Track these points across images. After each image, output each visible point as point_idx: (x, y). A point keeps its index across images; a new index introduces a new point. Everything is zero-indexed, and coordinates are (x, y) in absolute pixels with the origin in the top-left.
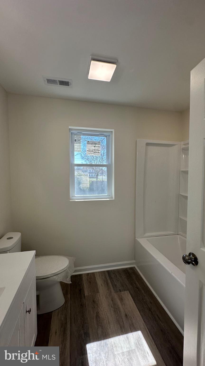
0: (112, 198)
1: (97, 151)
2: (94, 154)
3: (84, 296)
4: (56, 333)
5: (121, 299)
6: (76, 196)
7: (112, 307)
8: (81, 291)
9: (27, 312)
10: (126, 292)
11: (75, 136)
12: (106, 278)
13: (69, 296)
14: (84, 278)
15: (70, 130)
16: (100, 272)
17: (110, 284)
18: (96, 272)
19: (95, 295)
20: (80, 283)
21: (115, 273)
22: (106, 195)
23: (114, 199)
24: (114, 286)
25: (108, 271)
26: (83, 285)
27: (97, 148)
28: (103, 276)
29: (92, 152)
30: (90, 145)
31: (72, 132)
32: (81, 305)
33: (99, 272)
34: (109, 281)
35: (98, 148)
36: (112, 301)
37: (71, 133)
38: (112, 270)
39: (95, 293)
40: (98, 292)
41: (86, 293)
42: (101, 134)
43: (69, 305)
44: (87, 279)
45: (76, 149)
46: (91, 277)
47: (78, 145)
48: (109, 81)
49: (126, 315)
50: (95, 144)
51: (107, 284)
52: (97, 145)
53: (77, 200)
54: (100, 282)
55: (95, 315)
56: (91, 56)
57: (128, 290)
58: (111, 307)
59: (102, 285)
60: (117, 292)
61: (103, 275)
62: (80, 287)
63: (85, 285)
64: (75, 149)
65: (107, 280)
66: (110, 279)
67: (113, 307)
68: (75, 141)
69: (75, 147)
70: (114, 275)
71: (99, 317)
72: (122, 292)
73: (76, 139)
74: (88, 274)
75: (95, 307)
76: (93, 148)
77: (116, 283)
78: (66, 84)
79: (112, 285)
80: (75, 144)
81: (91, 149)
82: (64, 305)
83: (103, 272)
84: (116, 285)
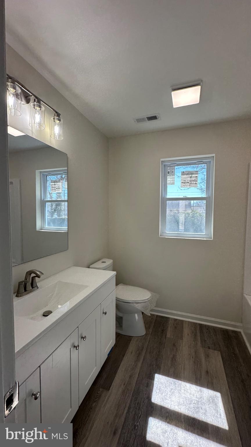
0: (211, 238)
1: (194, 182)
2: (190, 185)
3: (166, 337)
4: (132, 353)
5: (207, 356)
6: (167, 232)
7: (193, 358)
8: (164, 331)
9: (103, 313)
10: (216, 351)
11: (169, 168)
12: (196, 330)
13: (151, 330)
14: (170, 322)
15: (162, 162)
16: (190, 322)
17: (199, 338)
18: (186, 321)
19: (178, 340)
20: (164, 325)
22: (204, 234)
24: (203, 341)
25: (201, 325)
27: (193, 179)
28: (193, 327)
29: (187, 184)
30: (185, 176)
31: (164, 164)
32: (160, 343)
33: (189, 322)
34: (198, 334)
35: (195, 178)
36: (195, 352)
37: (164, 165)
38: (206, 326)
39: (178, 338)
40: (182, 338)
41: (169, 335)
42: (200, 162)
43: (149, 338)
44: (174, 324)
45: (169, 182)
46: (179, 324)
47: (172, 177)
48: (198, 102)
49: (207, 372)
50: (192, 174)
51: (195, 335)
52: (193, 176)
53: (167, 236)
54: (186, 331)
55: (171, 356)
56: (171, 88)
57: (220, 351)
58: (192, 358)
59: (188, 335)
60: (205, 348)
61: (194, 327)
62: (164, 327)
63: (169, 328)
64: (168, 182)
65: (196, 332)
66: (200, 333)
68: (169, 173)
69: (168, 180)
70: (208, 330)
71: (175, 360)
72: (211, 350)
73: (169, 171)
74: (176, 320)
75: (173, 350)
76: (189, 179)
77: (206, 339)
78: (154, 118)
79: (201, 339)
80: (168, 177)
81: (187, 181)
82: (144, 336)
83: (194, 323)
84: (206, 341)
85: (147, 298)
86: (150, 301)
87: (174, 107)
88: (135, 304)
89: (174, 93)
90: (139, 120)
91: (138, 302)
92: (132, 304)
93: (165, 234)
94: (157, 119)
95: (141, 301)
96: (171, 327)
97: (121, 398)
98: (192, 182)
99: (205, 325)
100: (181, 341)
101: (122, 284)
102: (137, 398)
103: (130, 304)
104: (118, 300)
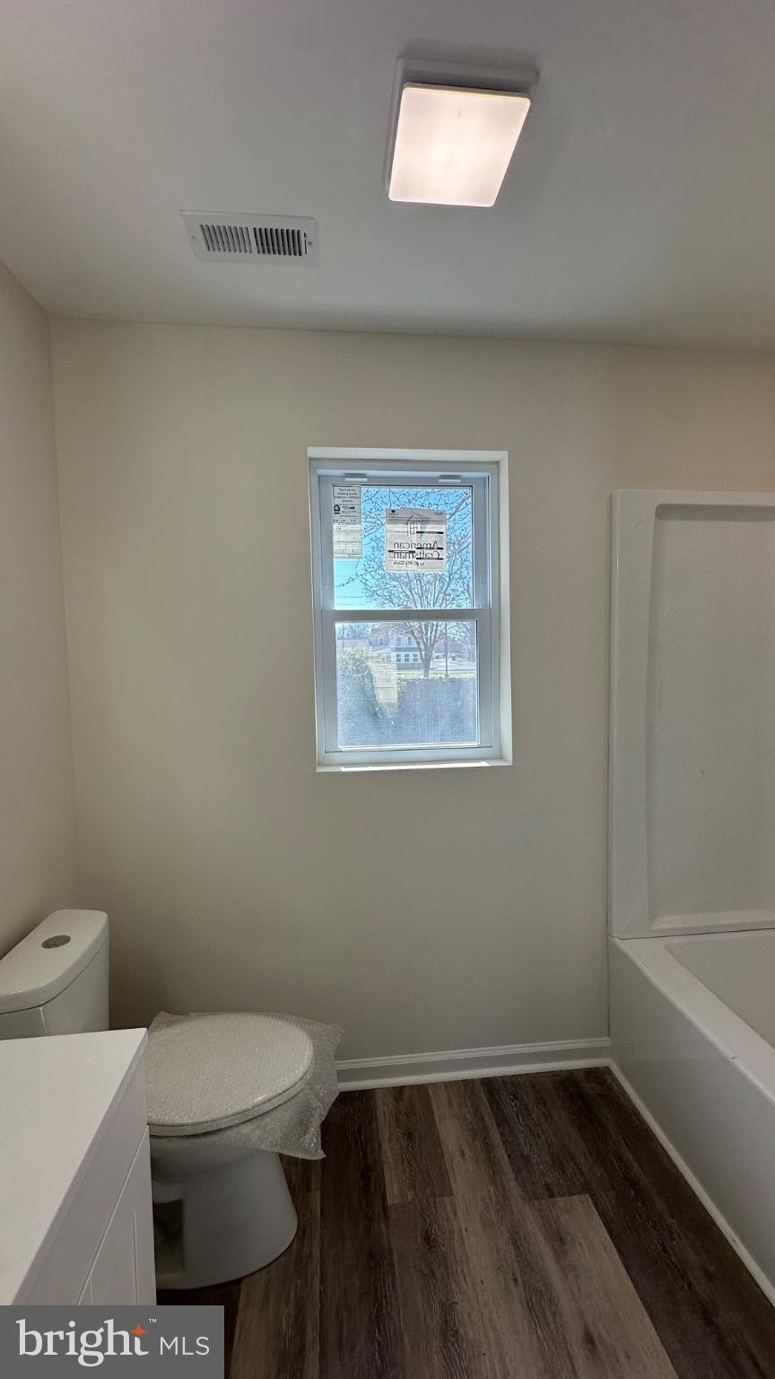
0: (501, 758)
1: (432, 551)
2: (418, 564)
3: (385, 1207)
5: (559, 1240)
6: (344, 748)
7: (515, 1280)
8: (369, 1177)
10: (575, 1197)
11: (337, 490)
12: (482, 1119)
13: (316, 1199)
14: (383, 1111)
15: (312, 462)
16: (450, 1082)
17: (501, 1153)
18: (434, 1085)
19: (435, 1203)
21: (518, 1096)
22: (475, 744)
23: (509, 761)
24: (521, 1163)
25: (487, 1082)
26: (380, 1145)
27: (429, 539)
28: (466, 1106)
29: (408, 559)
30: (402, 527)
31: (320, 472)
32: (371, 1255)
33: (448, 1085)
34: (496, 1136)
35: (436, 537)
36: (515, 1243)
37: (319, 477)
38: (504, 1080)
39: (433, 1193)
40: (447, 1191)
42: (448, 477)
43: (316, 1247)
44: (397, 1120)
45: (342, 546)
46: (413, 1101)
47: (349, 527)
48: (490, 204)
49: (589, 1339)
50: (425, 521)
51: (488, 1147)
52: (429, 528)
53: (346, 765)
54: (452, 1134)
55: (437, 1318)
57: (586, 1188)
58: (511, 1284)
59: (463, 1154)
60: (537, 1199)
61: (468, 1102)
62: (365, 1156)
63: (386, 1146)
64: (336, 547)
65: (485, 1129)
66: (498, 1125)
67: (520, 1280)
68: (337, 510)
69: (335, 538)
70: (518, 1103)
71: (456, 1335)
72: (561, 1202)
73: (338, 501)
74: (399, 1091)
75: (433, 1274)
76: (415, 538)
77: (526, 1150)
78: (290, 243)
79: (509, 1156)
80: (335, 526)
81: (406, 546)
82: (295, 1246)
83: (466, 1082)
84: (528, 1159)
86: (311, 1079)
87: (392, 197)
90: (218, 237)
93: (336, 757)
94: (300, 254)
96: (390, 1140)
98: (425, 551)
99: (501, 1077)
100: (446, 1200)
104: (159, 1134)
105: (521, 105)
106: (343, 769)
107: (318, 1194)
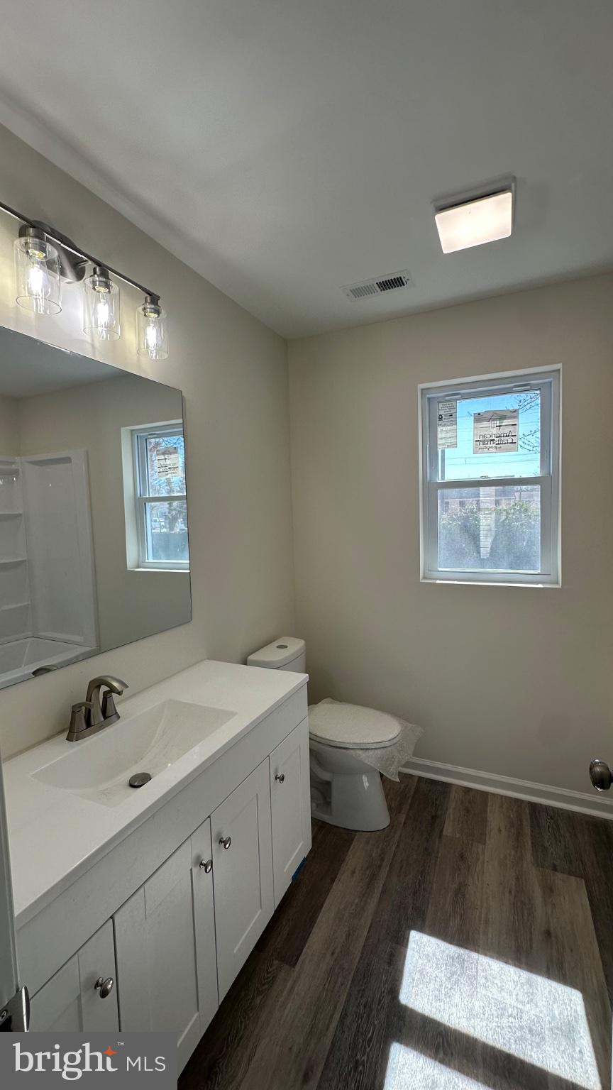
0: (555, 582)
1: (507, 438)
2: (496, 448)
3: (441, 835)
4: (354, 872)
5: (549, 890)
6: (440, 569)
7: (510, 892)
8: (435, 821)
9: (276, 778)
10: (573, 878)
11: (441, 405)
12: (521, 820)
13: (402, 818)
14: (454, 795)
15: (424, 391)
16: (506, 797)
17: (528, 841)
18: (493, 795)
19: (472, 845)
20: (438, 802)
21: (555, 818)
22: (538, 572)
23: (559, 585)
24: (540, 849)
25: (534, 807)
26: (447, 809)
27: (507, 430)
28: (512, 810)
29: (489, 445)
30: (485, 424)
31: (428, 396)
32: (426, 849)
33: (502, 796)
34: (527, 830)
35: (511, 429)
36: (518, 879)
37: (429, 399)
38: (547, 808)
39: (473, 840)
40: (482, 840)
41: (449, 830)
42: (522, 385)
43: (397, 835)
44: (462, 801)
45: (443, 441)
46: (476, 802)
47: (449, 428)
48: (509, 234)
49: (548, 933)
50: (502, 418)
51: (519, 835)
52: (505, 422)
53: (440, 580)
54: (495, 820)
55: (455, 886)
56: (432, 205)
57: (584, 877)
58: (507, 894)
59: (500, 831)
60: (543, 867)
61: (515, 809)
62: (436, 810)
63: (451, 810)
64: (440, 442)
65: (521, 825)
66: (532, 827)
67: (513, 894)
68: (441, 418)
69: (439, 436)
70: (552, 821)
71: (464, 896)
72: (560, 875)
73: (441, 412)
74: (468, 790)
75: (460, 870)
76: (495, 431)
77: (547, 845)
78: (397, 282)
79: (532, 843)
80: (439, 428)
81: (489, 436)
82: (386, 831)
83: (517, 800)
84: (546, 849)
85: (391, 736)
86: (397, 744)
87: (445, 251)
88: (359, 752)
89: (439, 218)
90: (358, 292)
91: (368, 746)
92: (352, 751)
93: (436, 574)
94: (404, 285)
95: (375, 745)
96: (454, 809)
97: (324, 988)
98: (502, 438)
99: (545, 805)
100: (480, 846)
101: (330, 699)
102: (364, 990)
103: (348, 752)
104: (317, 741)
105: (508, 197)
106: (438, 582)
107: (404, 816)
